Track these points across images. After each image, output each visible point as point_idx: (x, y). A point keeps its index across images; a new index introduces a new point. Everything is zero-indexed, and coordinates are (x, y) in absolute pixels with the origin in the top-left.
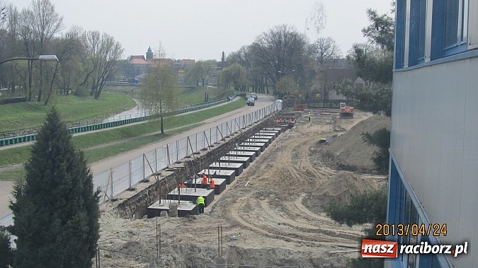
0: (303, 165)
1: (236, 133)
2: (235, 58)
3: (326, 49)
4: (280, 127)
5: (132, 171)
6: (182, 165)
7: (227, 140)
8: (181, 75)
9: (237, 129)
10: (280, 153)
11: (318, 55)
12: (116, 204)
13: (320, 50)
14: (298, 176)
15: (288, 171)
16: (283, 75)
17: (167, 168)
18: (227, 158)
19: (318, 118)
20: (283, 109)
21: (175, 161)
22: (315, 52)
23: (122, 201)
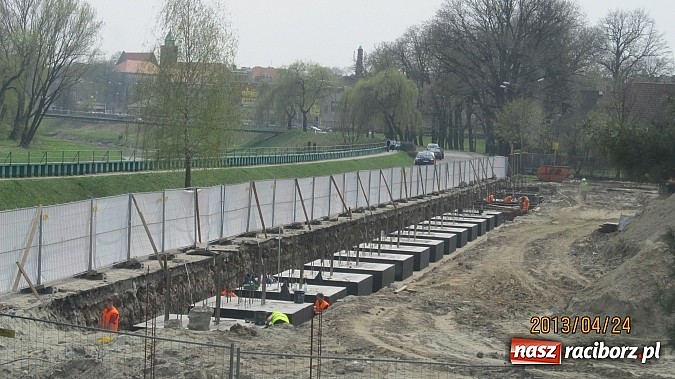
0: (552, 268)
1: (382, 206)
2: (389, 57)
3: (628, 42)
4: (498, 210)
5: (98, 229)
6: (232, 248)
7: (356, 216)
8: (250, 100)
9: (385, 199)
10: (494, 248)
11: (609, 57)
12: (49, 299)
13: (613, 45)
14: (540, 288)
15: (512, 277)
16: (512, 94)
17: (194, 247)
18: (353, 254)
19: (601, 198)
20: (508, 174)
21: (216, 237)
22: (599, 48)
23: (64, 295)
